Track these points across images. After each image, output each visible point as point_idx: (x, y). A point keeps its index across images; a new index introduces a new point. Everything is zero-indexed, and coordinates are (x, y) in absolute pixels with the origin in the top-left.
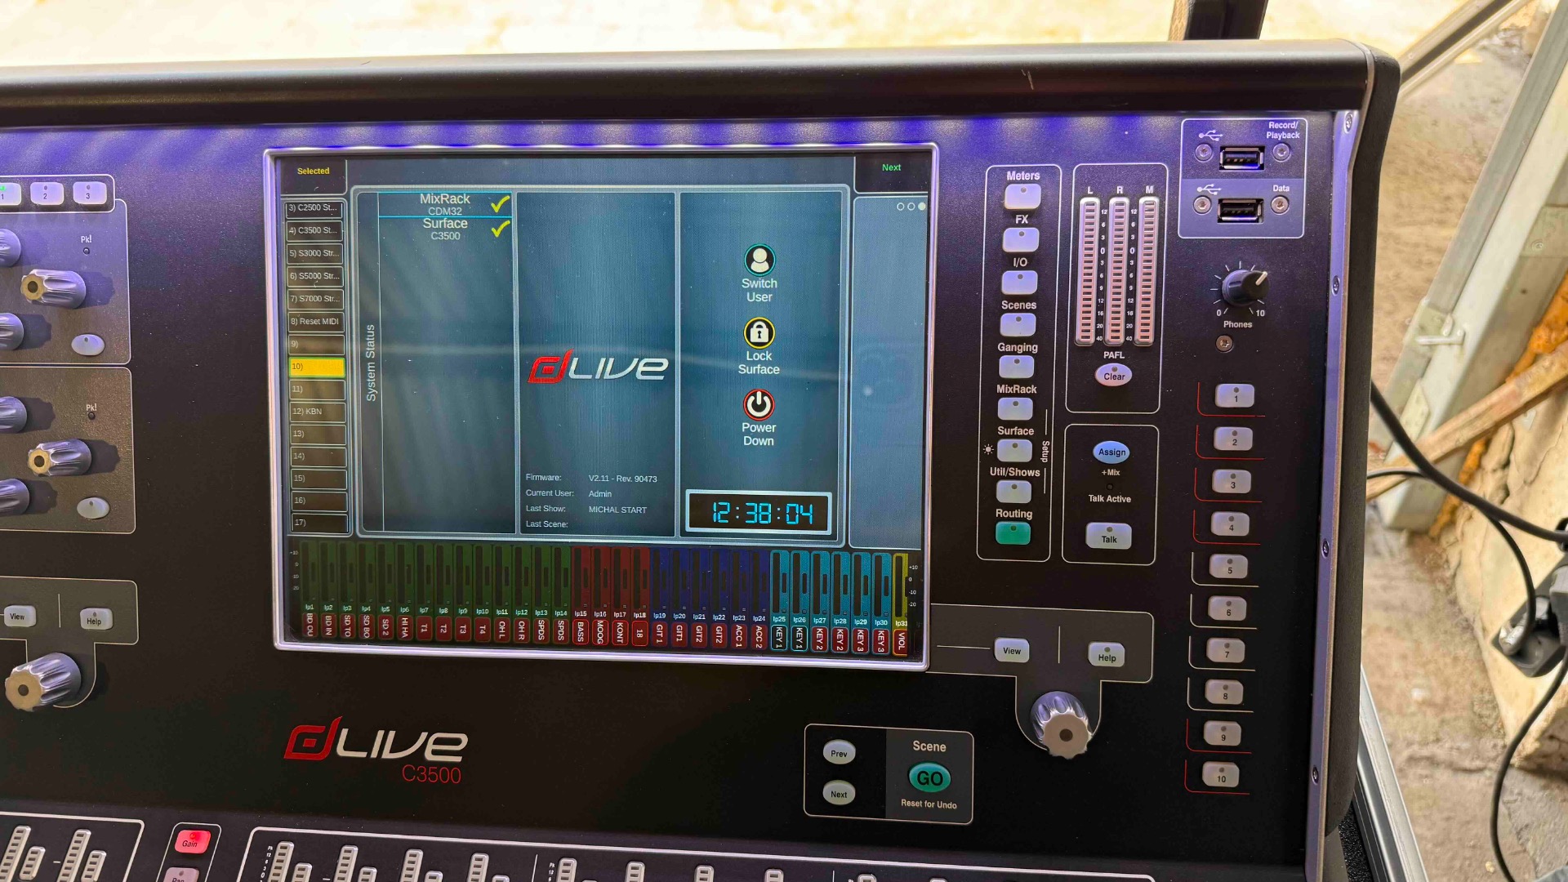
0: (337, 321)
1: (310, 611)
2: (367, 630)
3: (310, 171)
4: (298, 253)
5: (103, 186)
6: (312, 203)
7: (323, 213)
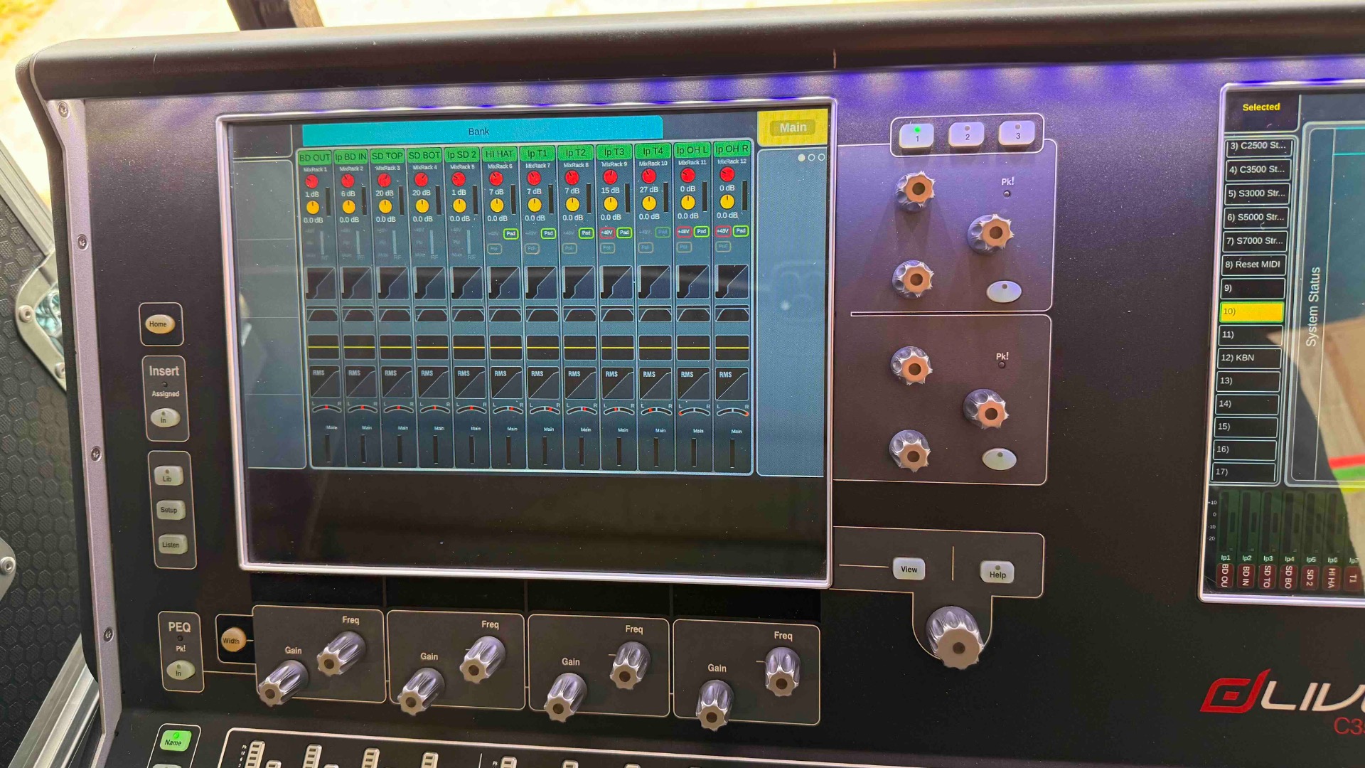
0: (1278, 264)
1: (1226, 562)
2: (1288, 581)
3: (1258, 108)
4: (1238, 194)
5: (1031, 125)
6: (1258, 141)
7: (1269, 151)
